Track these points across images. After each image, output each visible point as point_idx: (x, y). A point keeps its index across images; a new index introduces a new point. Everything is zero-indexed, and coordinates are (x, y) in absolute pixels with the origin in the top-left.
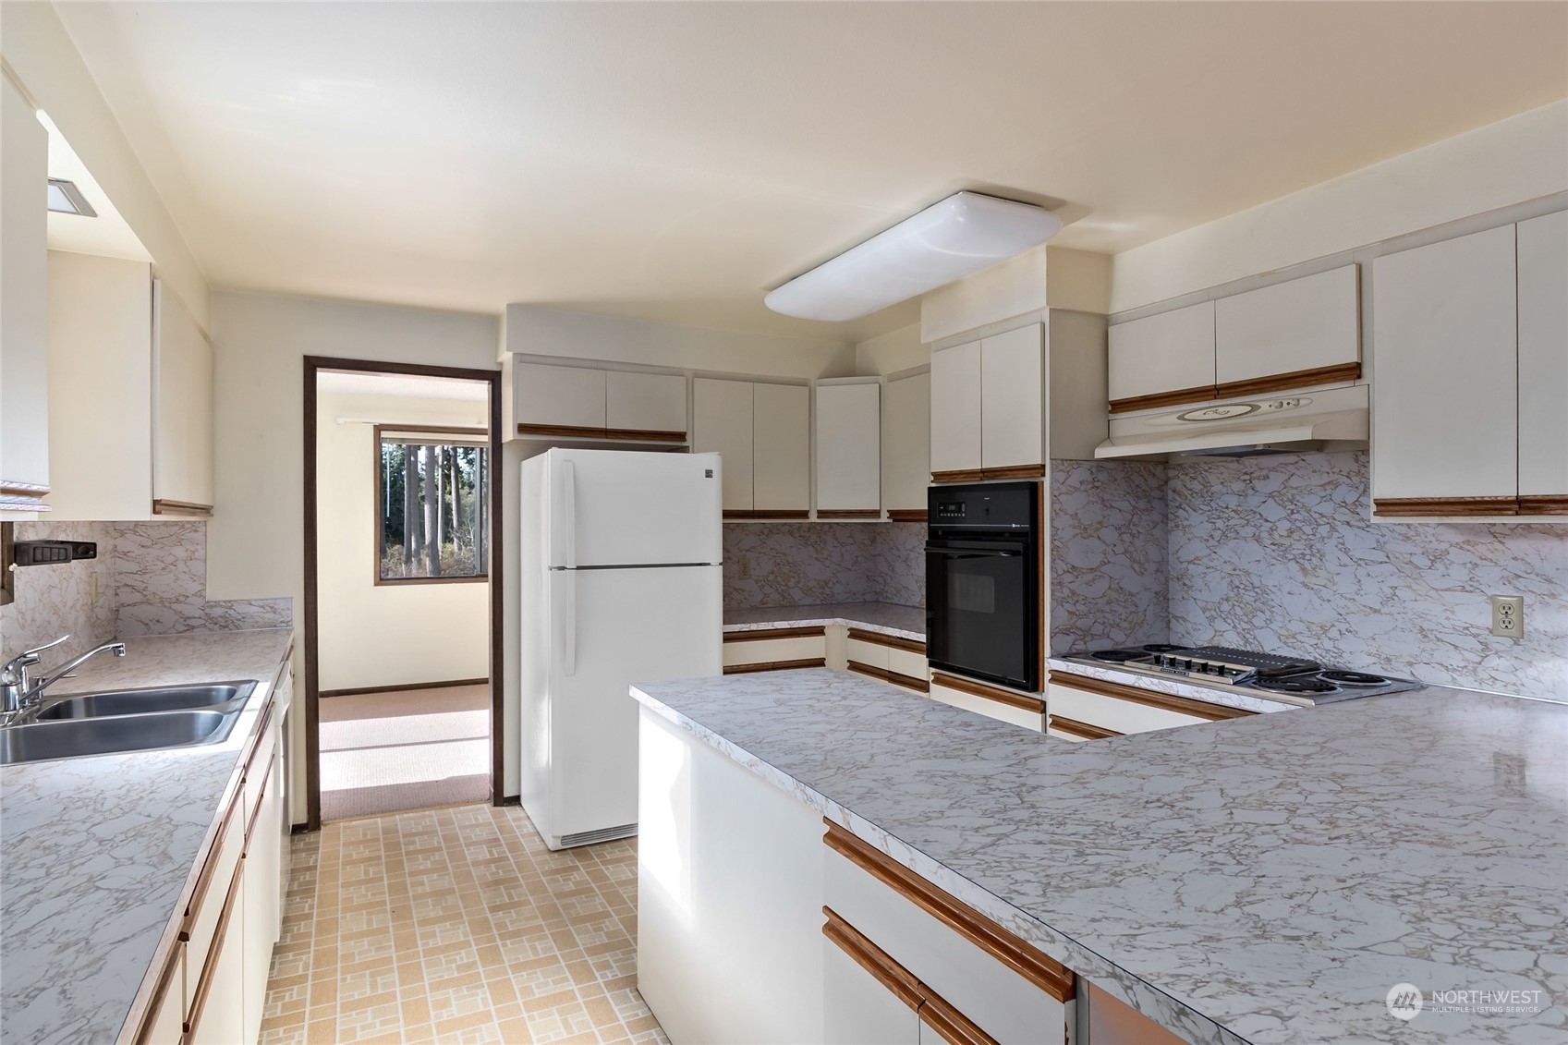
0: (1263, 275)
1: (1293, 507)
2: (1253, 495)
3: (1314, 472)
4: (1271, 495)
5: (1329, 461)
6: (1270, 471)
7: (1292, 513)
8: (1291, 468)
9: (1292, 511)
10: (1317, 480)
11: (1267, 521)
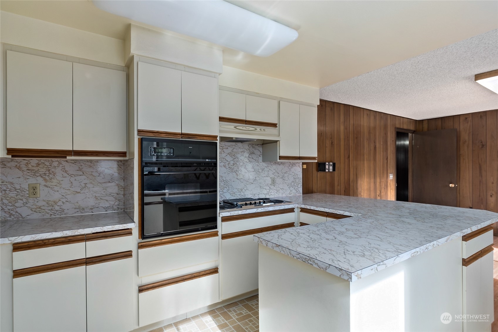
0: (257, 93)
1: (234, 157)
2: (223, 153)
3: (239, 148)
4: (228, 154)
5: (243, 146)
6: (228, 146)
7: (234, 159)
8: (234, 146)
9: (234, 158)
10: (240, 150)
11: (227, 161)
